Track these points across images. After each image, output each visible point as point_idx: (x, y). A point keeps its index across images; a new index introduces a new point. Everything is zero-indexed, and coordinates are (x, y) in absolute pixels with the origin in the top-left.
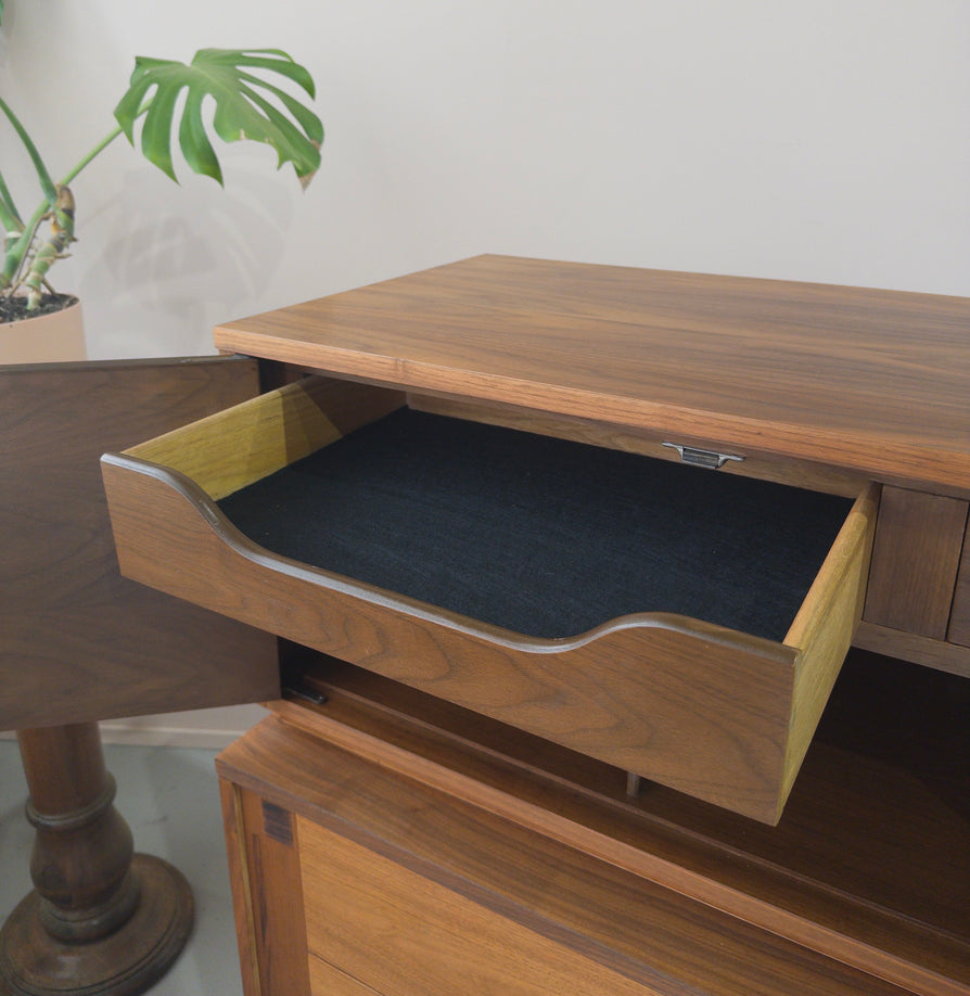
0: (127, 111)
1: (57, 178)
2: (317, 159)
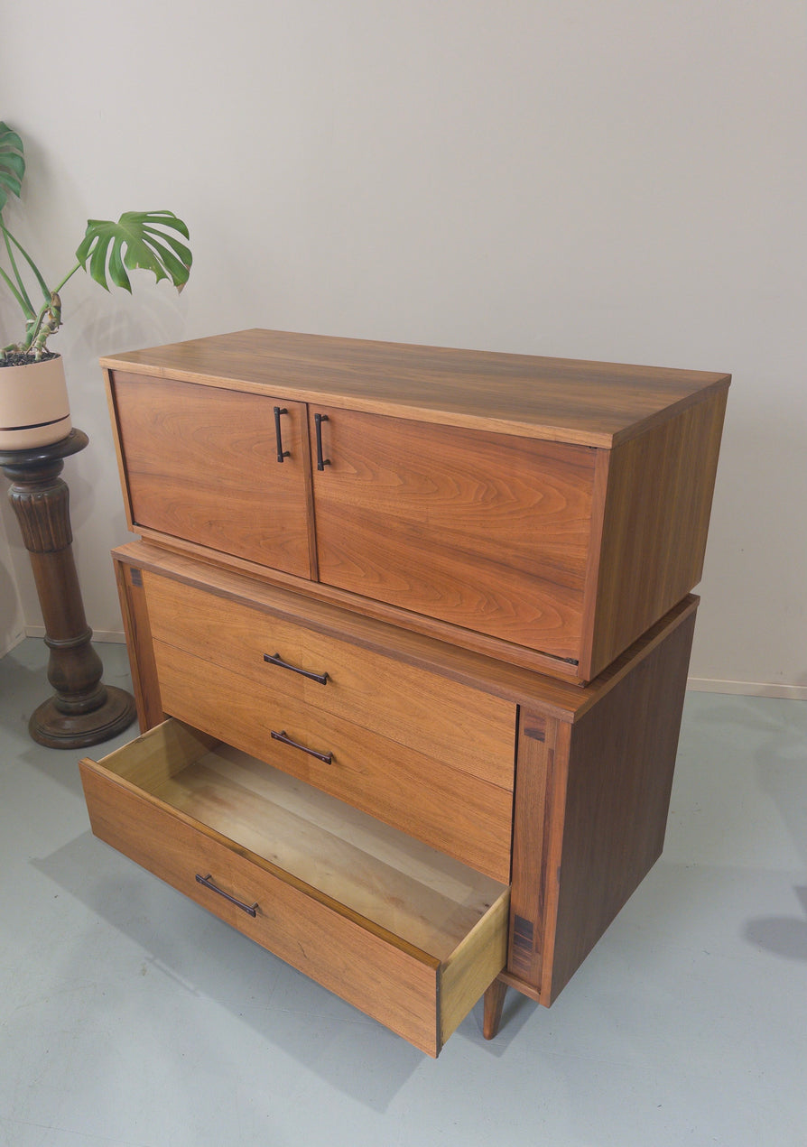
0: (82, 253)
1: (52, 289)
2: (187, 274)
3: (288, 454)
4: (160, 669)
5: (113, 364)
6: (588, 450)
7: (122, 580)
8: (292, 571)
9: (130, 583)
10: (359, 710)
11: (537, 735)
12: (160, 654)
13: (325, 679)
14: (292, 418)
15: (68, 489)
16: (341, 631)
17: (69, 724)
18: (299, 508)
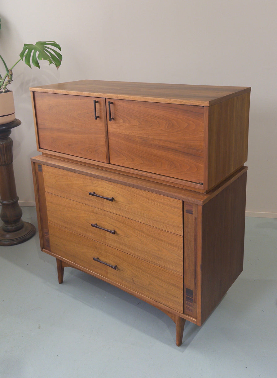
0: (22, 55)
2: (60, 63)
3: (98, 117)
4: (48, 204)
5: (34, 89)
6: (201, 107)
7: (34, 170)
8: (100, 160)
9: (37, 171)
10: (125, 211)
11: (190, 212)
12: (48, 198)
13: (112, 200)
14: (100, 104)
15: (12, 141)
16: (118, 180)
17: (8, 236)
18: (103, 136)
